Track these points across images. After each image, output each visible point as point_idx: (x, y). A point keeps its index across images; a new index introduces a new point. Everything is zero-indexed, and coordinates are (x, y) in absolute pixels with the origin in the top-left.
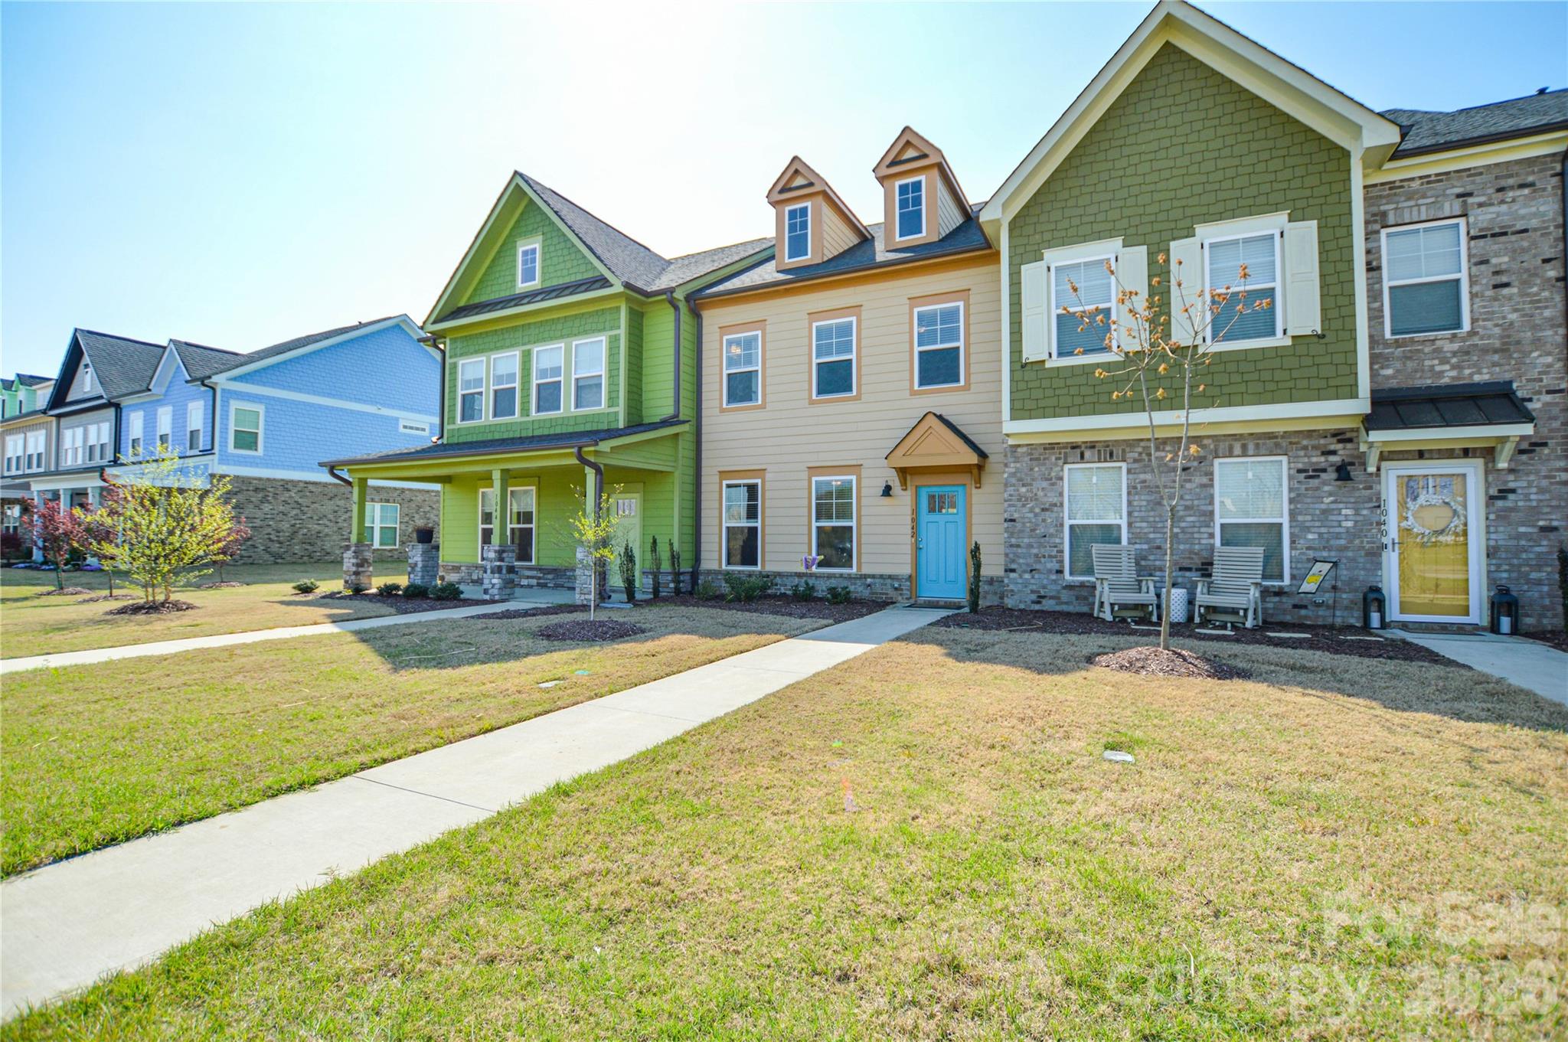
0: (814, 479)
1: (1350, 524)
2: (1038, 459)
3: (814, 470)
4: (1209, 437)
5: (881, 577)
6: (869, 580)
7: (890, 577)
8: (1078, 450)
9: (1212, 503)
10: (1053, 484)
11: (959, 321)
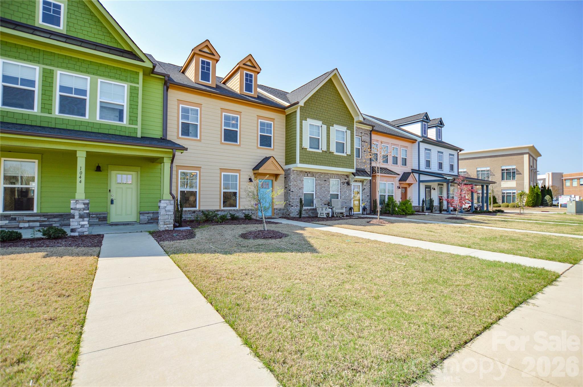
0: (223, 173)
1: (348, 194)
2: (298, 175)
3: (222, 170)
4: (329, 173)
7: (251, 210)
8: (307, 173)
9: (329, 189)
10: (302, 182)
11: (271, 128)
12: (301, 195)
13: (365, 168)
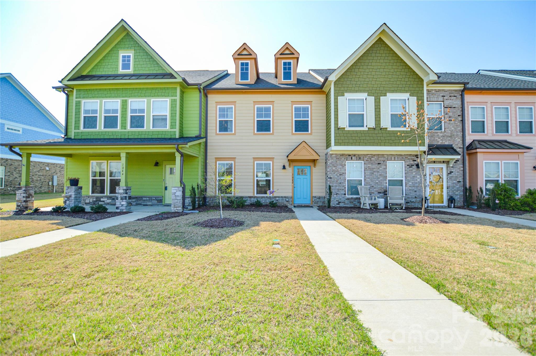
0: (256, 162)
2: (339, 159)
3: (255, 159)
4: (386, 154)
5: (282, 197)
6: (277, 198)
7: (285, 197)
8: (351, 156)
9: (386, 174)
10: (343, 167)
11: (308, 111)
12: (343, 181)
13: (451, 143)
